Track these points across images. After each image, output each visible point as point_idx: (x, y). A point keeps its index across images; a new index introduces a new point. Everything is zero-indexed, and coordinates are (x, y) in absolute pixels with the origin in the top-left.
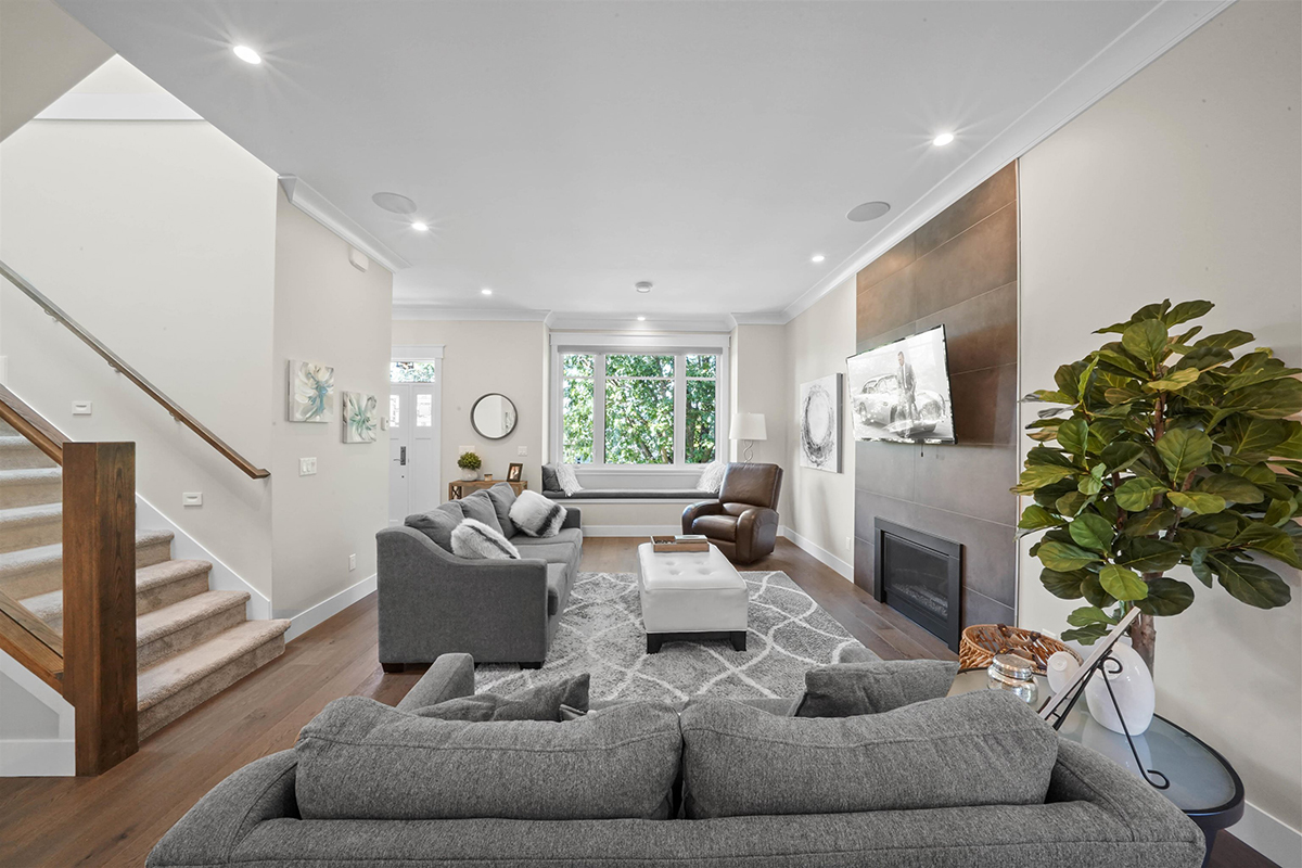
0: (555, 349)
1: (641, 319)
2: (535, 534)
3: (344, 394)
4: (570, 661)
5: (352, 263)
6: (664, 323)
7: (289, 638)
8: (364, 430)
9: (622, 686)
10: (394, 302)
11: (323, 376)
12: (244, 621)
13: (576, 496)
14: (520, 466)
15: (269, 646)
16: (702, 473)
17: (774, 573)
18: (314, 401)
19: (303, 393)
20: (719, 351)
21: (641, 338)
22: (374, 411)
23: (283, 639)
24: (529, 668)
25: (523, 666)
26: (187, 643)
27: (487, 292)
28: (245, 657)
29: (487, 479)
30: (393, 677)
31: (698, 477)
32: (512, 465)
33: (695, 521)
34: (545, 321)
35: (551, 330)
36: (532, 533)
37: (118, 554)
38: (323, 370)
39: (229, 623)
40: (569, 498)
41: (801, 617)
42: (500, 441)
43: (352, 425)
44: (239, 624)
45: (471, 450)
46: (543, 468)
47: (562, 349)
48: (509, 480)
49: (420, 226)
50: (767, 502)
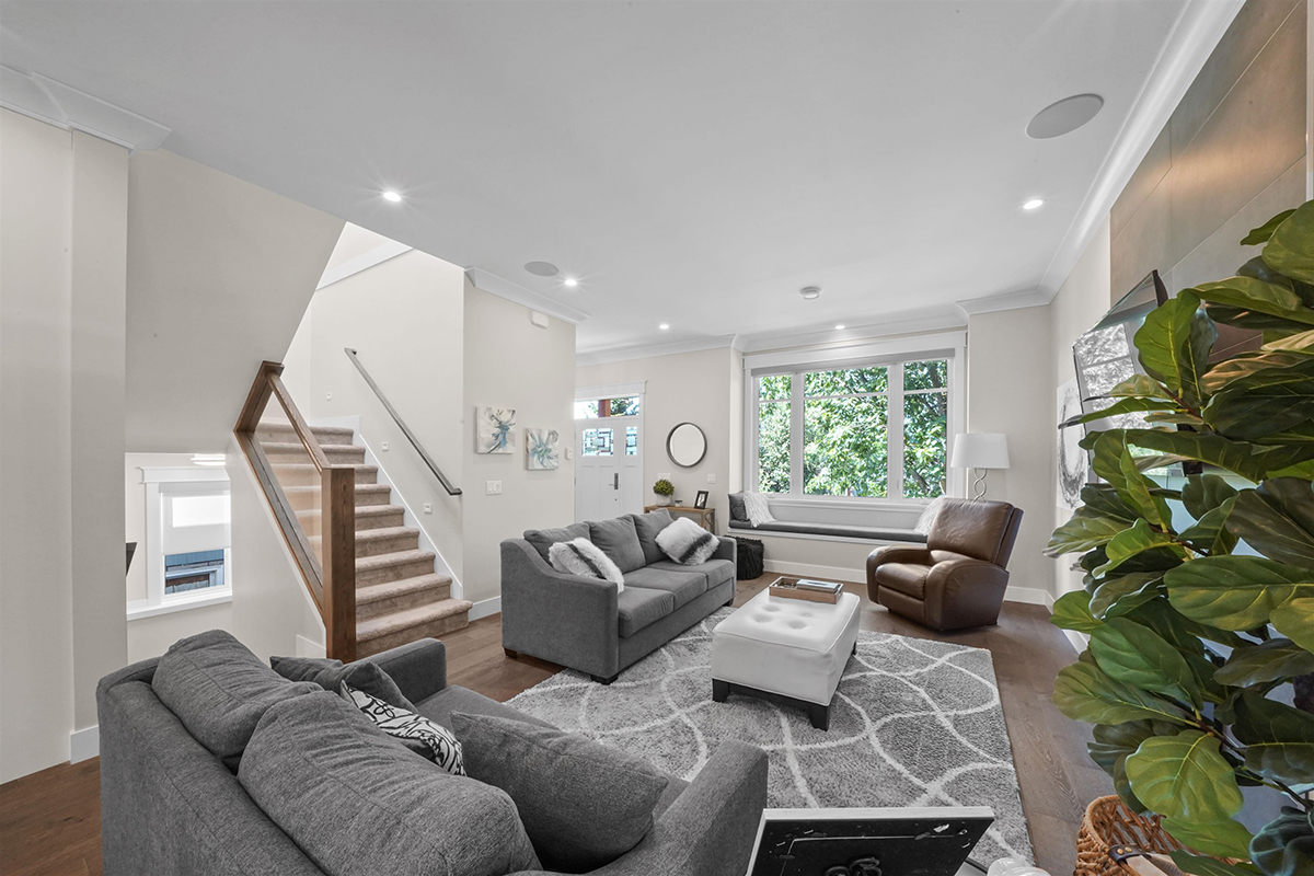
0: (748, 373)
1: (840, 327)
2: (678, 561)
3: (527, 430)
4: (637, 686)
5: (533, 323)
6: (866, 328)
7: (472, 617)
8: (546, 459)
9: (659, 722)
10: (577, 352)
11: (505, 417)
12: (449, 597)
13: (762, 528)
14: (706, 493)
15: (455, 618)
16: (924, 509)
17: (971, 649)
18: (497, 437)
19: (487, 430)
20: (951, 353)
21: (845, 348)
22: (557, 443)
23: (466, 615)
24: (598, 682)
25: (594, 678)
26: (408, 605)
27: (664, 327)
28: (436, 623)
29: (677, 505)
30: (510, 660)
31: (916, 516)
32: (700, 493)
33: (880, 568)
34: (733, 345)
35: (744, 354)
36: (676, 559)
37: (344, 538)
38: (505, 412)
39: (438, 597)
40: (754, 529)
41: (952, 713)
42: (688, 470)
43: (533, 455)
44: (444, 599)
45: (667, 477)
46: (730, 497)
47: (756, 372)
48: (696, 507)
49: (571, 282)
50: (989, 555)
